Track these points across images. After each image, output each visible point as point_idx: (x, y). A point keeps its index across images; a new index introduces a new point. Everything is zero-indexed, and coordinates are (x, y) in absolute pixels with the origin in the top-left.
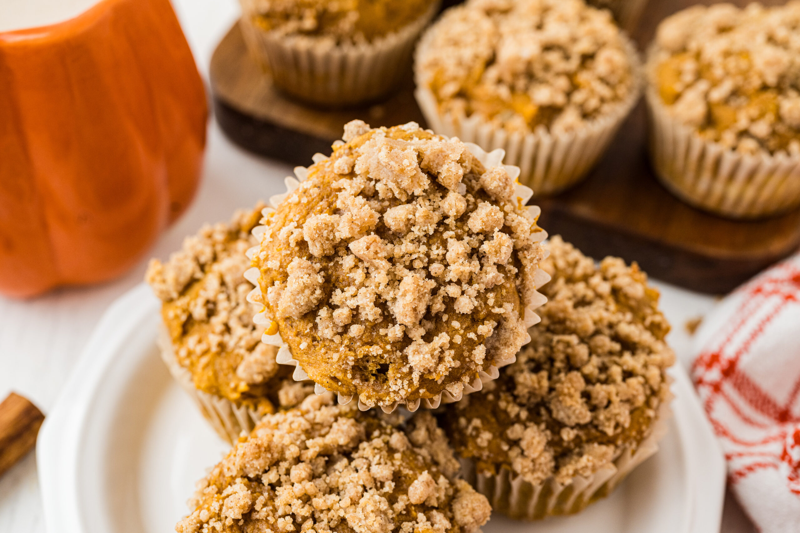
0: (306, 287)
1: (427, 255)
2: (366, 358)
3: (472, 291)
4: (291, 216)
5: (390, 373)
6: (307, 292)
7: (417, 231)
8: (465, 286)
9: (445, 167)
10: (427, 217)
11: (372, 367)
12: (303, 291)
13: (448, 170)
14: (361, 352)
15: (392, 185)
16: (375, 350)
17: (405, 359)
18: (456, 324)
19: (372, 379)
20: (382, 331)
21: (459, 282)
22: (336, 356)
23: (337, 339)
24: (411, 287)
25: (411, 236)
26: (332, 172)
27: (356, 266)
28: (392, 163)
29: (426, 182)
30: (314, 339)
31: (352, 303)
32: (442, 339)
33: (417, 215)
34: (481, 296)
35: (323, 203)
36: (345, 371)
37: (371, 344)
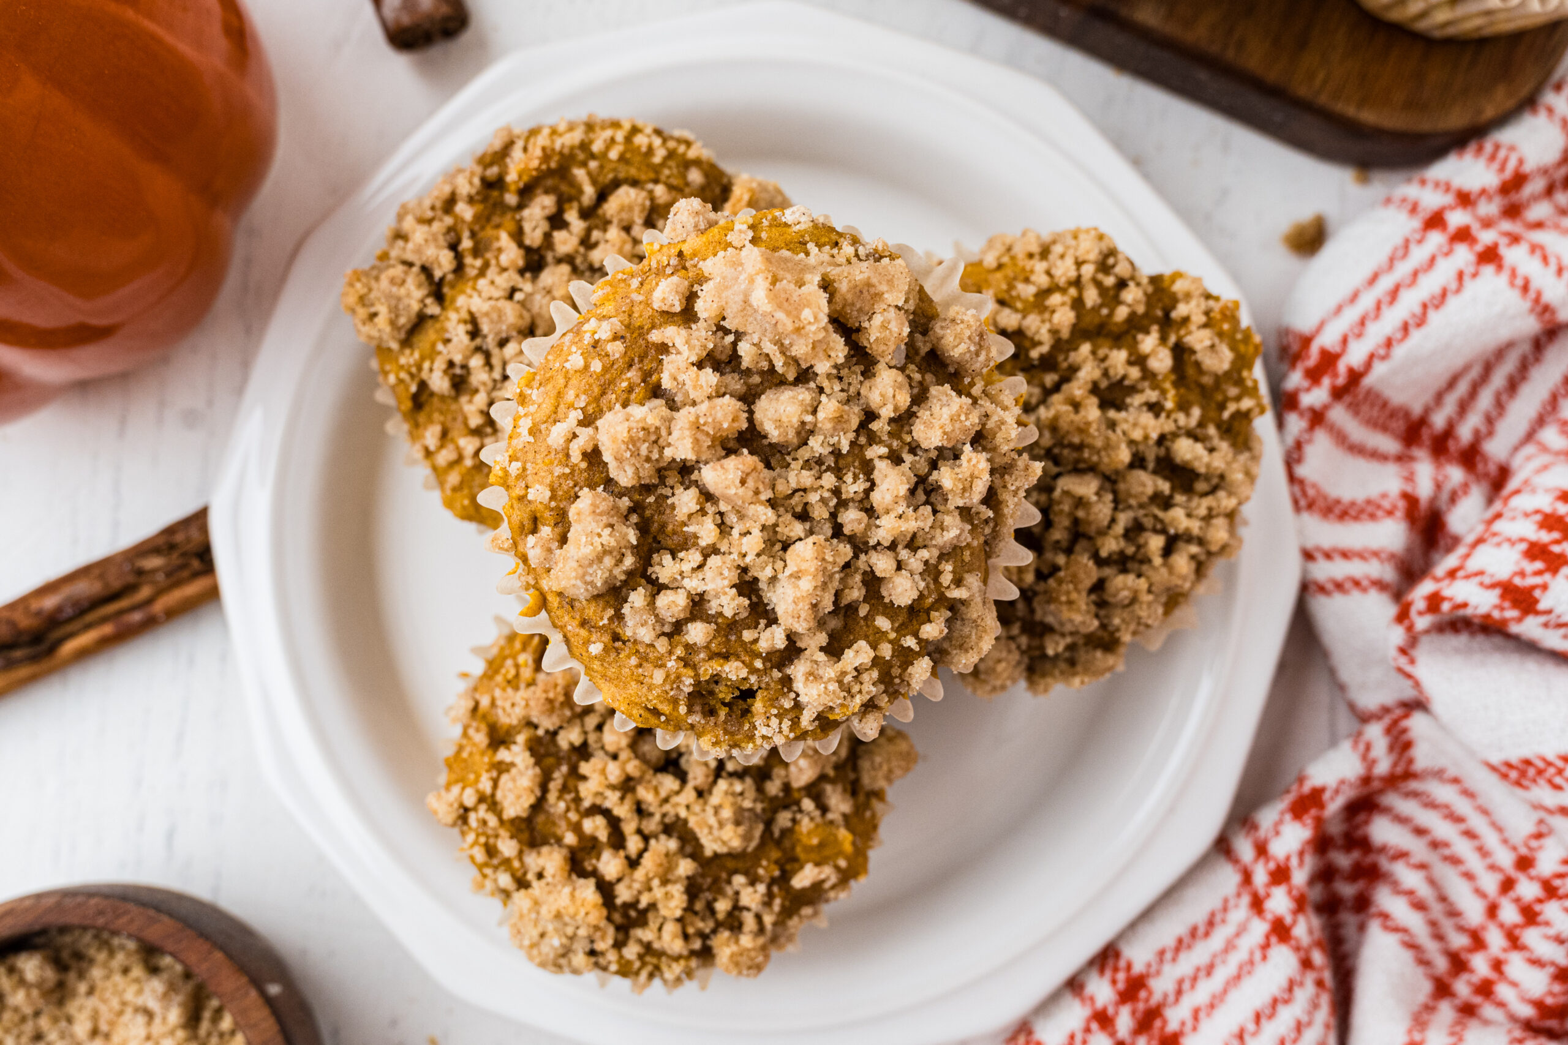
0: (606, 552)
1: (836, 492)
2: (716, 679)
3: (915, 562)
4: (570, 395)
5: (758, 706)
6: (608, 561)
7: (817, 446)
8: (904, 554)
9: (877, 320)
10: (839, 420)
11: (724, 693)
12: (599, 559)
13: (884, 327)
14: (708, 669)
15: (769, 348)
16: (734, 670)
17: (787, 682)
18: (883, 623)
19: (723, 713)
20: (748, 635)
21: (893, 547)
22: (659, 676)
23: (662, 645)
24: (812, 566)
25: (804, 454)
26: (648, 304)
27: (703, 512)
28: (780, 315)
29: (840, 350)
30: (616, 638)
31: (693, 584)
32: (859, 654)
33: (821, 415)
34: (931, 571)
35: (633, 375)
36: (675, 702)
37: (726, 657)
